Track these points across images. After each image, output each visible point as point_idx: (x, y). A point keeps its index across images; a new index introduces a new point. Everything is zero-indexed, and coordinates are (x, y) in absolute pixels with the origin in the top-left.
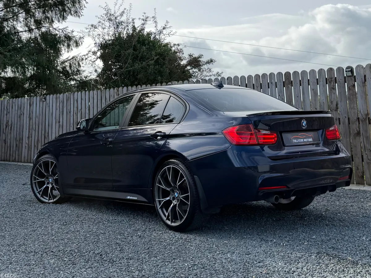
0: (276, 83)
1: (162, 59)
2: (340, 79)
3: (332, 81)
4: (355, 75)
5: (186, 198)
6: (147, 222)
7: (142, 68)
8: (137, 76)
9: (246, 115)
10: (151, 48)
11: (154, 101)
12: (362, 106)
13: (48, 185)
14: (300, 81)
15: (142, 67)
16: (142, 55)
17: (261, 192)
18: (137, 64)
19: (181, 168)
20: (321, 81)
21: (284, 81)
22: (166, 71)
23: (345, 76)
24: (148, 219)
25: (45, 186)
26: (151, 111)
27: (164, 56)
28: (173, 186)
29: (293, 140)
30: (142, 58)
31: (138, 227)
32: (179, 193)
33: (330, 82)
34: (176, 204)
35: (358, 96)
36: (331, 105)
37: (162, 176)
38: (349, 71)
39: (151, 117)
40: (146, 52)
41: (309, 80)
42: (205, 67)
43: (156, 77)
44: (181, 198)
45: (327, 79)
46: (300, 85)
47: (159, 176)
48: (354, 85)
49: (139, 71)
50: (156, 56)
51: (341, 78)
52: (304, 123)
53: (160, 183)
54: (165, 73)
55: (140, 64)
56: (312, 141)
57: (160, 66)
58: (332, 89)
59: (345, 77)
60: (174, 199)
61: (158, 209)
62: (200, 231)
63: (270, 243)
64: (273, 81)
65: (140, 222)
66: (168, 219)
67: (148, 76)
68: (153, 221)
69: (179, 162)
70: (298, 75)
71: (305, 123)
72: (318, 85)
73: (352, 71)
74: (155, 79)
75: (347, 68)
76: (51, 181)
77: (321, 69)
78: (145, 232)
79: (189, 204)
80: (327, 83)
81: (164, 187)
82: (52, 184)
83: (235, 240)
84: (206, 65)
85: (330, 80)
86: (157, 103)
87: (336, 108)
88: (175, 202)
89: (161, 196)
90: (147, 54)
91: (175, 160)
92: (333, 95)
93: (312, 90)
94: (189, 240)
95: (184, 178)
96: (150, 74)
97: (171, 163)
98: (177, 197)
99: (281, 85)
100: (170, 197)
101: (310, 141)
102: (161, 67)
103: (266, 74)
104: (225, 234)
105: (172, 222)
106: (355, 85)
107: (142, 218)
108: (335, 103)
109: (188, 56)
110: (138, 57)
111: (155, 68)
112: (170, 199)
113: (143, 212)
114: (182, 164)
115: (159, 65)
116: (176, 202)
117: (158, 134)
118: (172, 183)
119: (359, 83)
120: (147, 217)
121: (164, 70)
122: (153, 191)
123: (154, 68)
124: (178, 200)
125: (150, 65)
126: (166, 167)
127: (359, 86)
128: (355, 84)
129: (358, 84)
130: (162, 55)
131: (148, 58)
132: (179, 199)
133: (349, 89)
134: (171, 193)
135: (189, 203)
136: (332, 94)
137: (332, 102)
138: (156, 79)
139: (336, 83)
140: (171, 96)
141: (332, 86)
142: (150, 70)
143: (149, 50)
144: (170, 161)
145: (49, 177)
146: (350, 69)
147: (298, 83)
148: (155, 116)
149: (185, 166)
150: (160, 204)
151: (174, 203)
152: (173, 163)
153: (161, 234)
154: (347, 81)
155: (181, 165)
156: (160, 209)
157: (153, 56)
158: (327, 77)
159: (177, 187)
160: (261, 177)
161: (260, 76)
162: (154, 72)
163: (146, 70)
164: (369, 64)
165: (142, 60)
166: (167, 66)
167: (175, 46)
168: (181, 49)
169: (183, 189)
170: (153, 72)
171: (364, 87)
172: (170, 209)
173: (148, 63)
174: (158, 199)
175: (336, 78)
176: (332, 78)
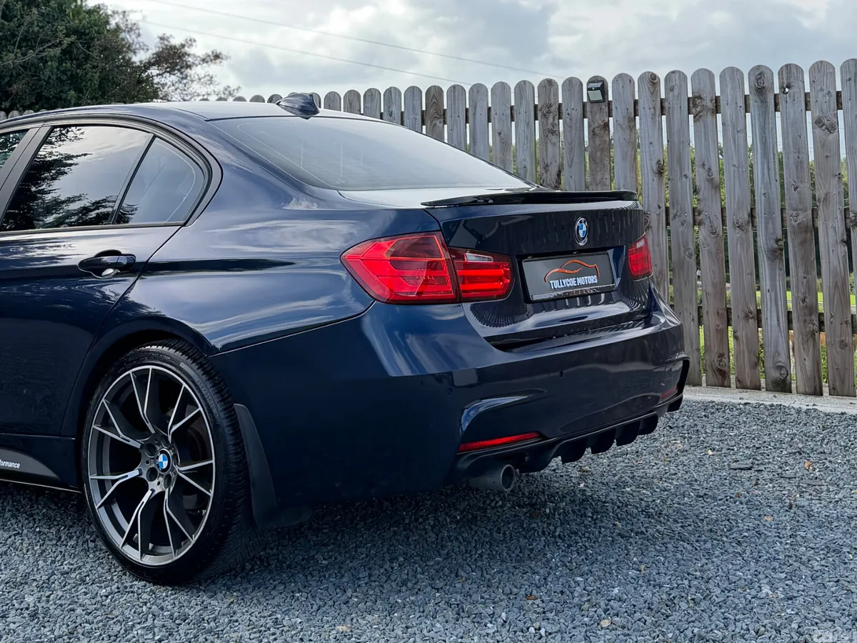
0: (402, 113)
1: (81, 43)
2: (573, 109)
3: (549, 112)
4: (610, 98)
5: (202, 475)
6: (51, 540)
7: (24, 66)
8: (10, 86)
9: (422, 204)
10: (53, 16)
11: (62, 155)
12: (625, 178)
14: (467, 110)
15: (24, 62)
16: (27, 31)
17: (465, 457)
18: (12, 55)
19: (186, 372)
20: (522, 112)
21: (424, 109)
22: (93, 76)
23: (585, 100)
24: (53, 530)
26: (56, 184)
27: (88, 37)
28: (153, 431)
29: (551, 282)
30: (25, 39)
31: (22, 568)
32: (175, 455)
33: (544, 116)
34: (162, 494)
35: (616, 153)
36: (545, 174)
37: (114, 400)
38: (596, 89)
39: (57, 204)
40: (38, 26)
41: (489, 109)
42: (198, 71)
43: (62, 91)
44: (180, 474)
45: (539, 107)
46: (467, 122)
47: (103, 400)
48: (606, 125)
49: (14, 75)
50: (67, 35)
51: (573, 107)
52: (582, 228)
53: (106, 423)
54: (89, 83)
55: (19, 55)
56: (596, 282)
57: (75, 62)
58: (550, 132)
59: (584, 104)
60: (153, 474)
61: (96, 507)
62: (239, 579)
63: (489, 625)
64: (394, 109)
65: (26, 541)
66: (130, 541)
67: (41, 87)
68: (71, 538)
69: (179, 354)
70: (462, 95)
71: (585, 229)
72: (513, 123)
73: (603, 89)
74: (61, 97)
75: (590, 82)
77: (524, 82)
78: (49, 588)
79: (211, 494)
80: (536, 118)
81: (119, 436)
83: (369, 618)
84: (199, 66)
85: (545, 111)
86: (69, 162)
87: (557, 182)
88: (156, 486)
89: (106, 466)
90: (41, 30)
91: (165, 349)
92: (550, 147)
93: (497, 134)
94: (212, 624)
95: (198, 408)
96: (48, 82)
97: (149, 359)
98: (164, 471)
99: (415, 119)
100: (140, 470)
101: (593, 282)
102: (79, 66)
103: (376, 89)
104: (327, 589)
105: (145, 551)
106: (608, 124)
107: (31, 525)
108: (553, 170)
109: (158, 40)
110: (14, 35)
111: (62, 69)
112: (141, 474)
113: (34, 498)
114: (190, 361)
115: (72, 61)
116: (162, 483)
117: (106, 259)
118: (149, 425)
119: (621, 121)
120: (50, 521)
121: (87, 74)
122: (78, 447)
123: (57, 68)
124: (168, 478)
125: (48, 59)
126: (130, 372)
127: (619, 128)
128: (609, 121)
129: (616, 122)
130: (84, 34)
131: (43, 42)
132: (173, 476)
133: (593, 134)
134: (146, 455)
135: (212, 491)
136: (549, 145)
137: (547, 166)
138: (64, 96)
139: (560, 118)
140: (155, 136)
141: (550, 127)
142: (47, 73)
143: (47, 19)
144: (148, 351)
146: (599, 85)
147: (461, 116)
148: (70, 200)
149: (201, 366)
150: (103, 492)
151: (153, 491)
152: (158, 357)
153: (107, 596)
154: (588, 114)
155: (186, 363)
156: (103, 508)
157: (60, 34)
158: (536, 103)
159: (167, 438)
160: (469, 412)
161: (359, 95)
162: (59, 79)
163: (35, 72)
164: (650, 72)
165: (24, 44)
166: (96, 64)
167: (116, 16)
168: (135, 24)
169: (189, 445)
170: (54, 77)
171: (631, 130)
172: (139, 509)
173: (44, 54)
174: (98, 475)
175: (560, 105)
176: (551, 106)
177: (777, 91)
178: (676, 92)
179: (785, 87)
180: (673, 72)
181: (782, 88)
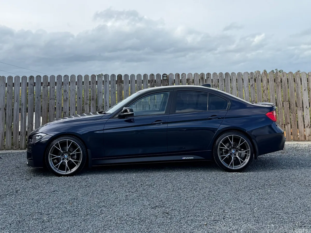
0: (110, 81)
13: (64, 161)
14: (129, 81)
20: (145, 82)
21: (117, 80)
25: (61, 162)
33: (151, 83)
41: (136, 81)
46: (129, 84)
47: (221, 142)
51: (158, 81)
59: (161, 80)
60: (231, 154)
61: (221, 161)
64: (107, 80)
70: (128, 77)
72: (143, 84)
75: (163, 75)
76: (66, 157)
77: (146, 74)
80: (149, 83)
81: (226, 148)
82: (67, 159)
85: (151, 81)
93: (138, 87)
95: (245, 141)
99: (114, 83)
116: (234, 155)
117: (214, 117)
126: (227, 136)
135: (250, 154)
139: (155, 83)
141: (153, 85)
145: (65, 154)
146: (166, 76)
154: (163, 82)
158: (149, 79)
161: (95, 76)
174: (221, 156)
175: (155, 80)
176: (153, 80)
177: (206, 78)
178: (184, 78)
179: (208, 78)
180: (183, 73)
181: (207, 78)
